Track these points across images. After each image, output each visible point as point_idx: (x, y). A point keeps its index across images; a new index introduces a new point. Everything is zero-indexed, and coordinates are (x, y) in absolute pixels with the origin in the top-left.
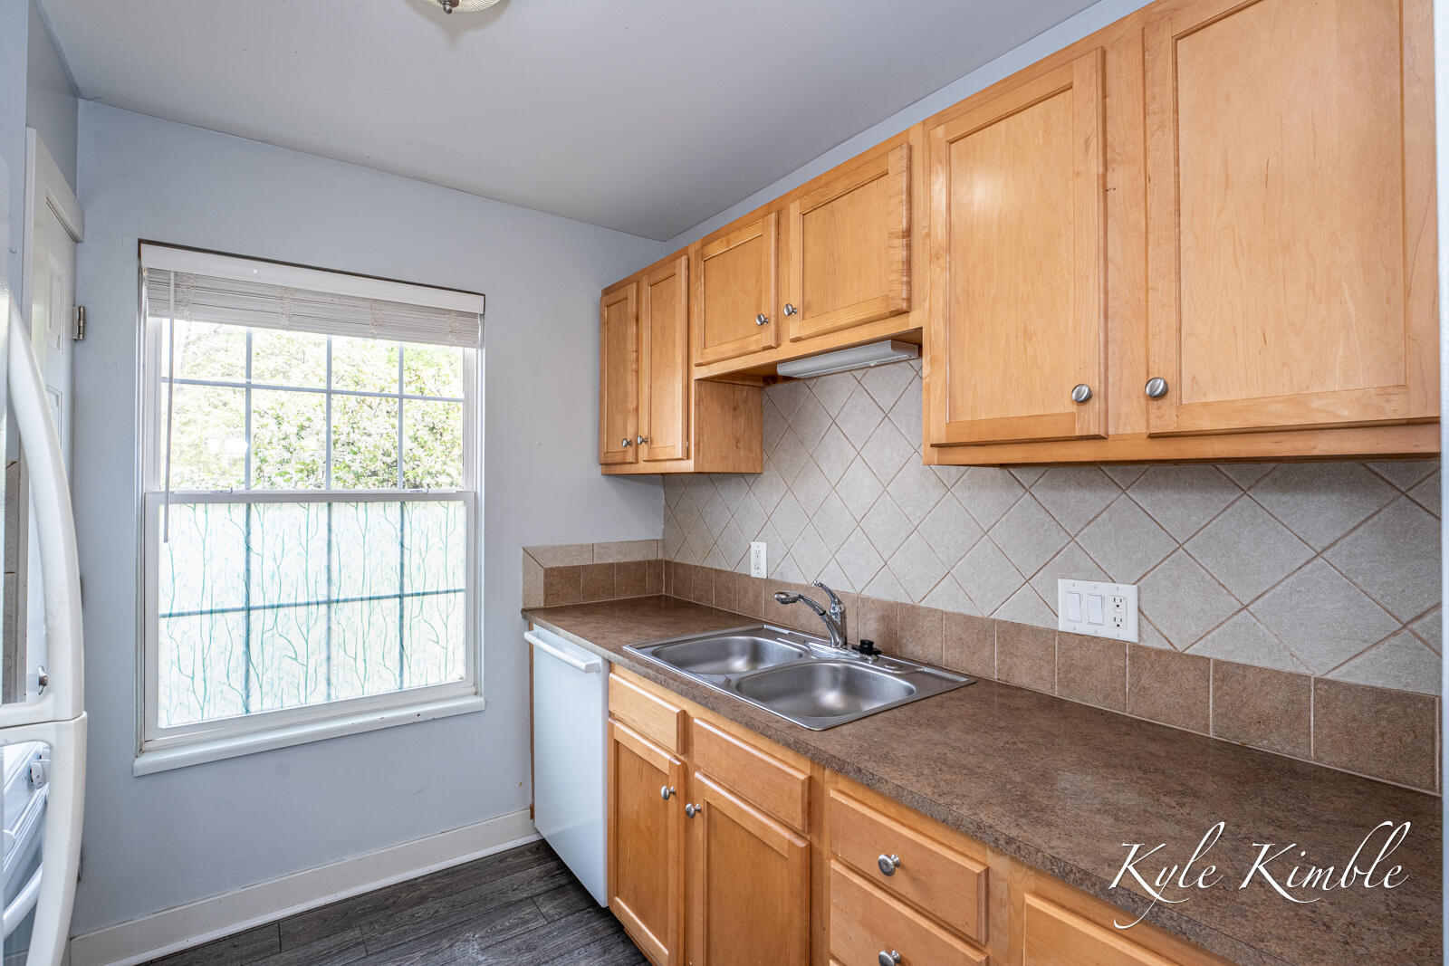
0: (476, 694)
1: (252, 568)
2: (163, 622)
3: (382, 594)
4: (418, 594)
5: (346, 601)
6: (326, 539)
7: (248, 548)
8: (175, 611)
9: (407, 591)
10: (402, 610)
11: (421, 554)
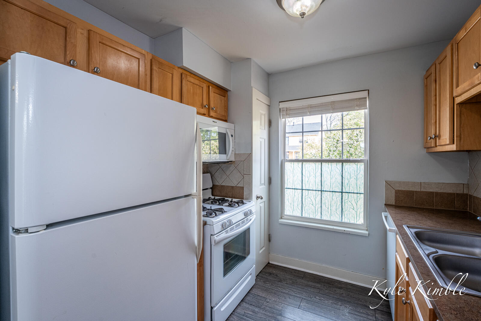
0: (367, 230)
1: (303, 179)
2: (286, 189)
3: (336, 191)
4: (347, 193)
5: (326, 191)
6: (320, 173)
7: (302, 174)
8: (288, 187)
9: (344, 191)
10: (342, 197)
11: (348, 180)
